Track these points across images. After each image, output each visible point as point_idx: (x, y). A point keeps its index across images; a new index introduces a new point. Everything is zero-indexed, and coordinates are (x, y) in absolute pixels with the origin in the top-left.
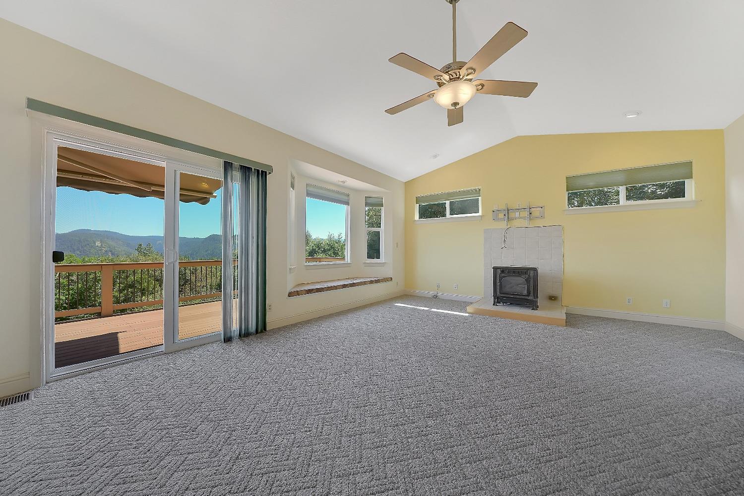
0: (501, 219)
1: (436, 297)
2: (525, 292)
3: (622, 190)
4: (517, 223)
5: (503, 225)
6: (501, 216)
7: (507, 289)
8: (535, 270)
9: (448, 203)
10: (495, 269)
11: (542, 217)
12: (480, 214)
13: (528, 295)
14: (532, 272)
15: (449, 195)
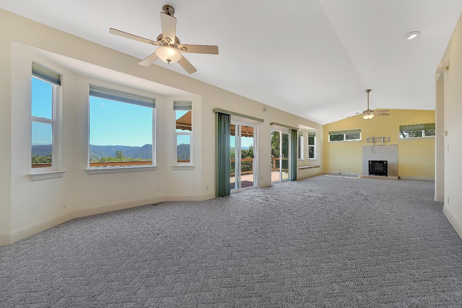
0: (370, 142)
1: (339, 173)
2: (383, 170)
3: (423, 132)
4: (378, 144)
5: (371, 144)
6: (370, 140)
7: (375, 169)
8: (387, 162)
9: (345, 135)
10: (369, 161)
11: (389, 141)
12: (361, 139)
13: (384, 171)
14: (385, 162)
15: (345, 132)
